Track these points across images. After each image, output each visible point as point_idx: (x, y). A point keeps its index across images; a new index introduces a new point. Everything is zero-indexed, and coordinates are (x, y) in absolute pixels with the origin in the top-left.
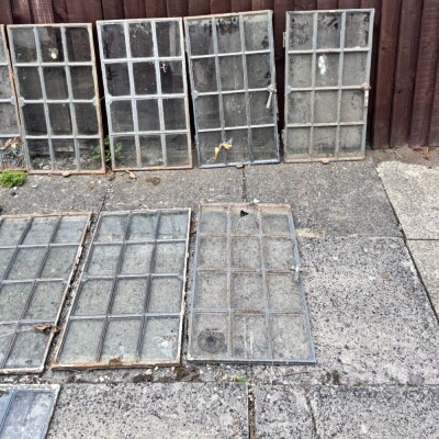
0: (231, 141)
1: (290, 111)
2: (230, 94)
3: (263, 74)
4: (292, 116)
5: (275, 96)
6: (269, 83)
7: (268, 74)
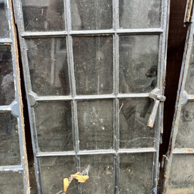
0: (87, 171)
1: (180, 130)
2: (90, 101)
3: (145, 71)
4: (182, 137)
5: (162, 106)
6: (153, 85)
7: (153, 71)
